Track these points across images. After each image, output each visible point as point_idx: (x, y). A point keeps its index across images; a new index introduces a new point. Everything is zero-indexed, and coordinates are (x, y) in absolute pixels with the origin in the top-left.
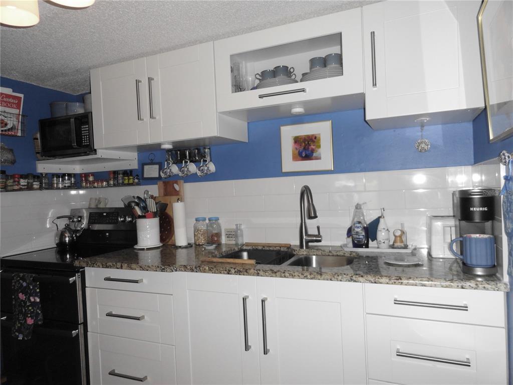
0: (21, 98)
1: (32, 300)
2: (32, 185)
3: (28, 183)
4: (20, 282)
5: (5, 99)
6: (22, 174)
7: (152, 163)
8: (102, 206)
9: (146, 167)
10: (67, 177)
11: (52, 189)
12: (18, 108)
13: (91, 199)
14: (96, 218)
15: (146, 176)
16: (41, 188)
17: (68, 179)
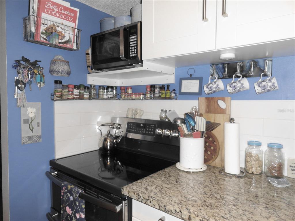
0: (77, 11)
1: (78, 217)
2: (83, 95)
3: (80, 93)
4: (67, 195)
5: (63, 11)
6: (75, 84)
7: (191, 77)
8: (138, 117)
9: (184, 82)
10: (110, 89)
11: (98, 99)
12: (74, 21)
13: (128, 109)
14: (134, 127)
15: (183, 90)
16: (90, 98)
17: (112, 91)
